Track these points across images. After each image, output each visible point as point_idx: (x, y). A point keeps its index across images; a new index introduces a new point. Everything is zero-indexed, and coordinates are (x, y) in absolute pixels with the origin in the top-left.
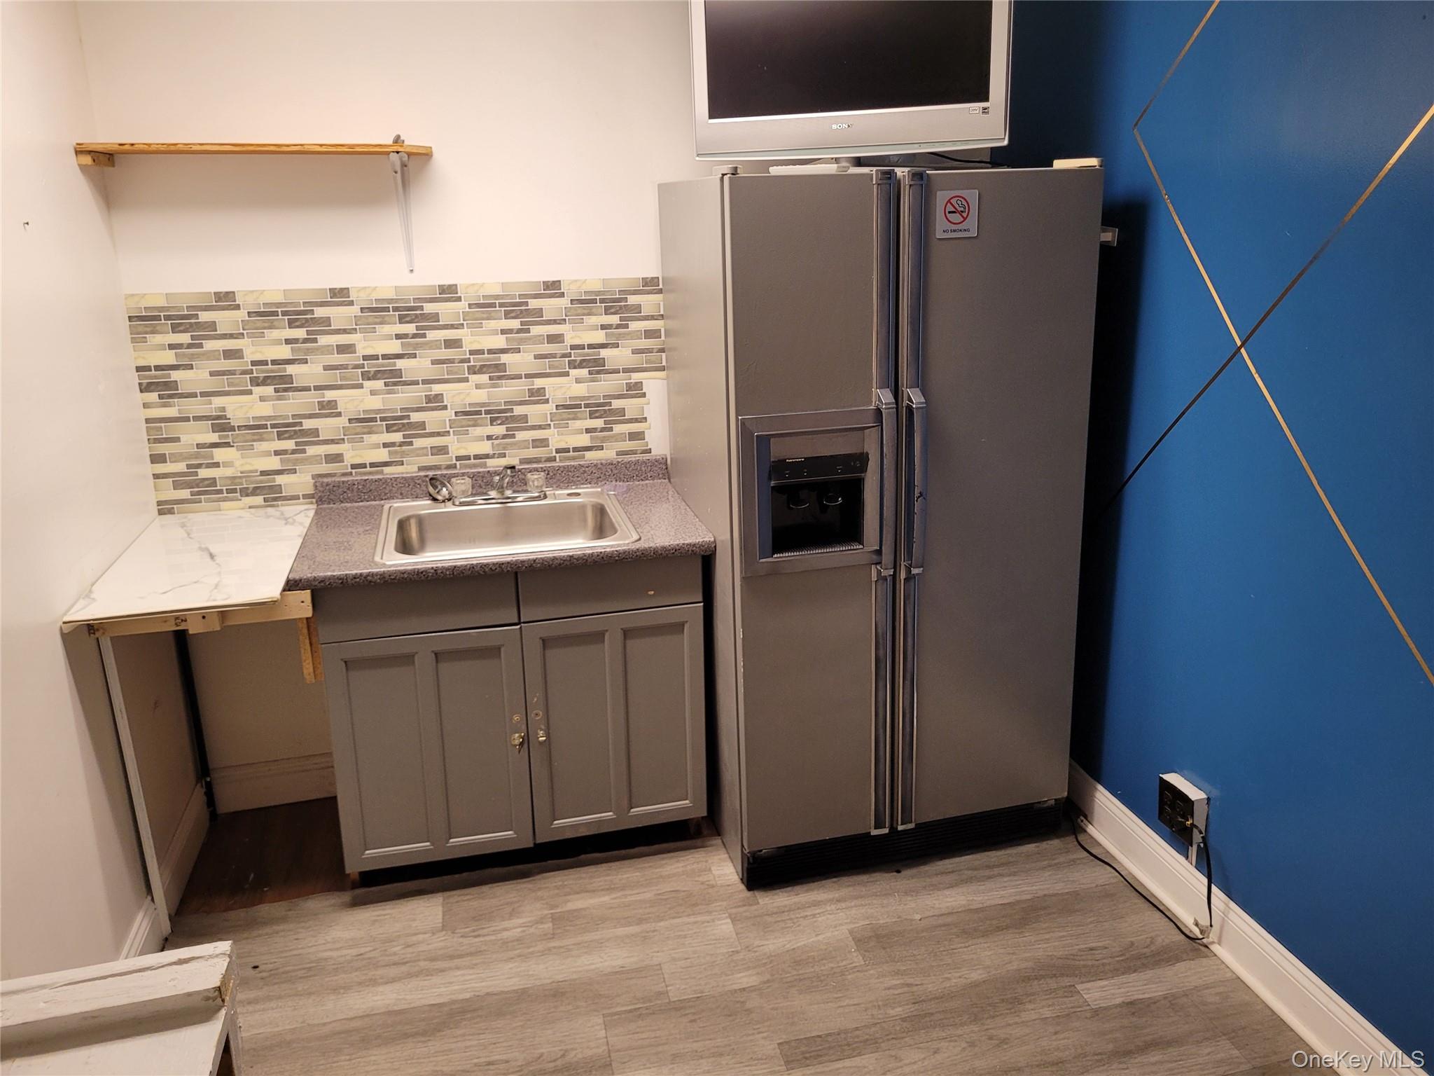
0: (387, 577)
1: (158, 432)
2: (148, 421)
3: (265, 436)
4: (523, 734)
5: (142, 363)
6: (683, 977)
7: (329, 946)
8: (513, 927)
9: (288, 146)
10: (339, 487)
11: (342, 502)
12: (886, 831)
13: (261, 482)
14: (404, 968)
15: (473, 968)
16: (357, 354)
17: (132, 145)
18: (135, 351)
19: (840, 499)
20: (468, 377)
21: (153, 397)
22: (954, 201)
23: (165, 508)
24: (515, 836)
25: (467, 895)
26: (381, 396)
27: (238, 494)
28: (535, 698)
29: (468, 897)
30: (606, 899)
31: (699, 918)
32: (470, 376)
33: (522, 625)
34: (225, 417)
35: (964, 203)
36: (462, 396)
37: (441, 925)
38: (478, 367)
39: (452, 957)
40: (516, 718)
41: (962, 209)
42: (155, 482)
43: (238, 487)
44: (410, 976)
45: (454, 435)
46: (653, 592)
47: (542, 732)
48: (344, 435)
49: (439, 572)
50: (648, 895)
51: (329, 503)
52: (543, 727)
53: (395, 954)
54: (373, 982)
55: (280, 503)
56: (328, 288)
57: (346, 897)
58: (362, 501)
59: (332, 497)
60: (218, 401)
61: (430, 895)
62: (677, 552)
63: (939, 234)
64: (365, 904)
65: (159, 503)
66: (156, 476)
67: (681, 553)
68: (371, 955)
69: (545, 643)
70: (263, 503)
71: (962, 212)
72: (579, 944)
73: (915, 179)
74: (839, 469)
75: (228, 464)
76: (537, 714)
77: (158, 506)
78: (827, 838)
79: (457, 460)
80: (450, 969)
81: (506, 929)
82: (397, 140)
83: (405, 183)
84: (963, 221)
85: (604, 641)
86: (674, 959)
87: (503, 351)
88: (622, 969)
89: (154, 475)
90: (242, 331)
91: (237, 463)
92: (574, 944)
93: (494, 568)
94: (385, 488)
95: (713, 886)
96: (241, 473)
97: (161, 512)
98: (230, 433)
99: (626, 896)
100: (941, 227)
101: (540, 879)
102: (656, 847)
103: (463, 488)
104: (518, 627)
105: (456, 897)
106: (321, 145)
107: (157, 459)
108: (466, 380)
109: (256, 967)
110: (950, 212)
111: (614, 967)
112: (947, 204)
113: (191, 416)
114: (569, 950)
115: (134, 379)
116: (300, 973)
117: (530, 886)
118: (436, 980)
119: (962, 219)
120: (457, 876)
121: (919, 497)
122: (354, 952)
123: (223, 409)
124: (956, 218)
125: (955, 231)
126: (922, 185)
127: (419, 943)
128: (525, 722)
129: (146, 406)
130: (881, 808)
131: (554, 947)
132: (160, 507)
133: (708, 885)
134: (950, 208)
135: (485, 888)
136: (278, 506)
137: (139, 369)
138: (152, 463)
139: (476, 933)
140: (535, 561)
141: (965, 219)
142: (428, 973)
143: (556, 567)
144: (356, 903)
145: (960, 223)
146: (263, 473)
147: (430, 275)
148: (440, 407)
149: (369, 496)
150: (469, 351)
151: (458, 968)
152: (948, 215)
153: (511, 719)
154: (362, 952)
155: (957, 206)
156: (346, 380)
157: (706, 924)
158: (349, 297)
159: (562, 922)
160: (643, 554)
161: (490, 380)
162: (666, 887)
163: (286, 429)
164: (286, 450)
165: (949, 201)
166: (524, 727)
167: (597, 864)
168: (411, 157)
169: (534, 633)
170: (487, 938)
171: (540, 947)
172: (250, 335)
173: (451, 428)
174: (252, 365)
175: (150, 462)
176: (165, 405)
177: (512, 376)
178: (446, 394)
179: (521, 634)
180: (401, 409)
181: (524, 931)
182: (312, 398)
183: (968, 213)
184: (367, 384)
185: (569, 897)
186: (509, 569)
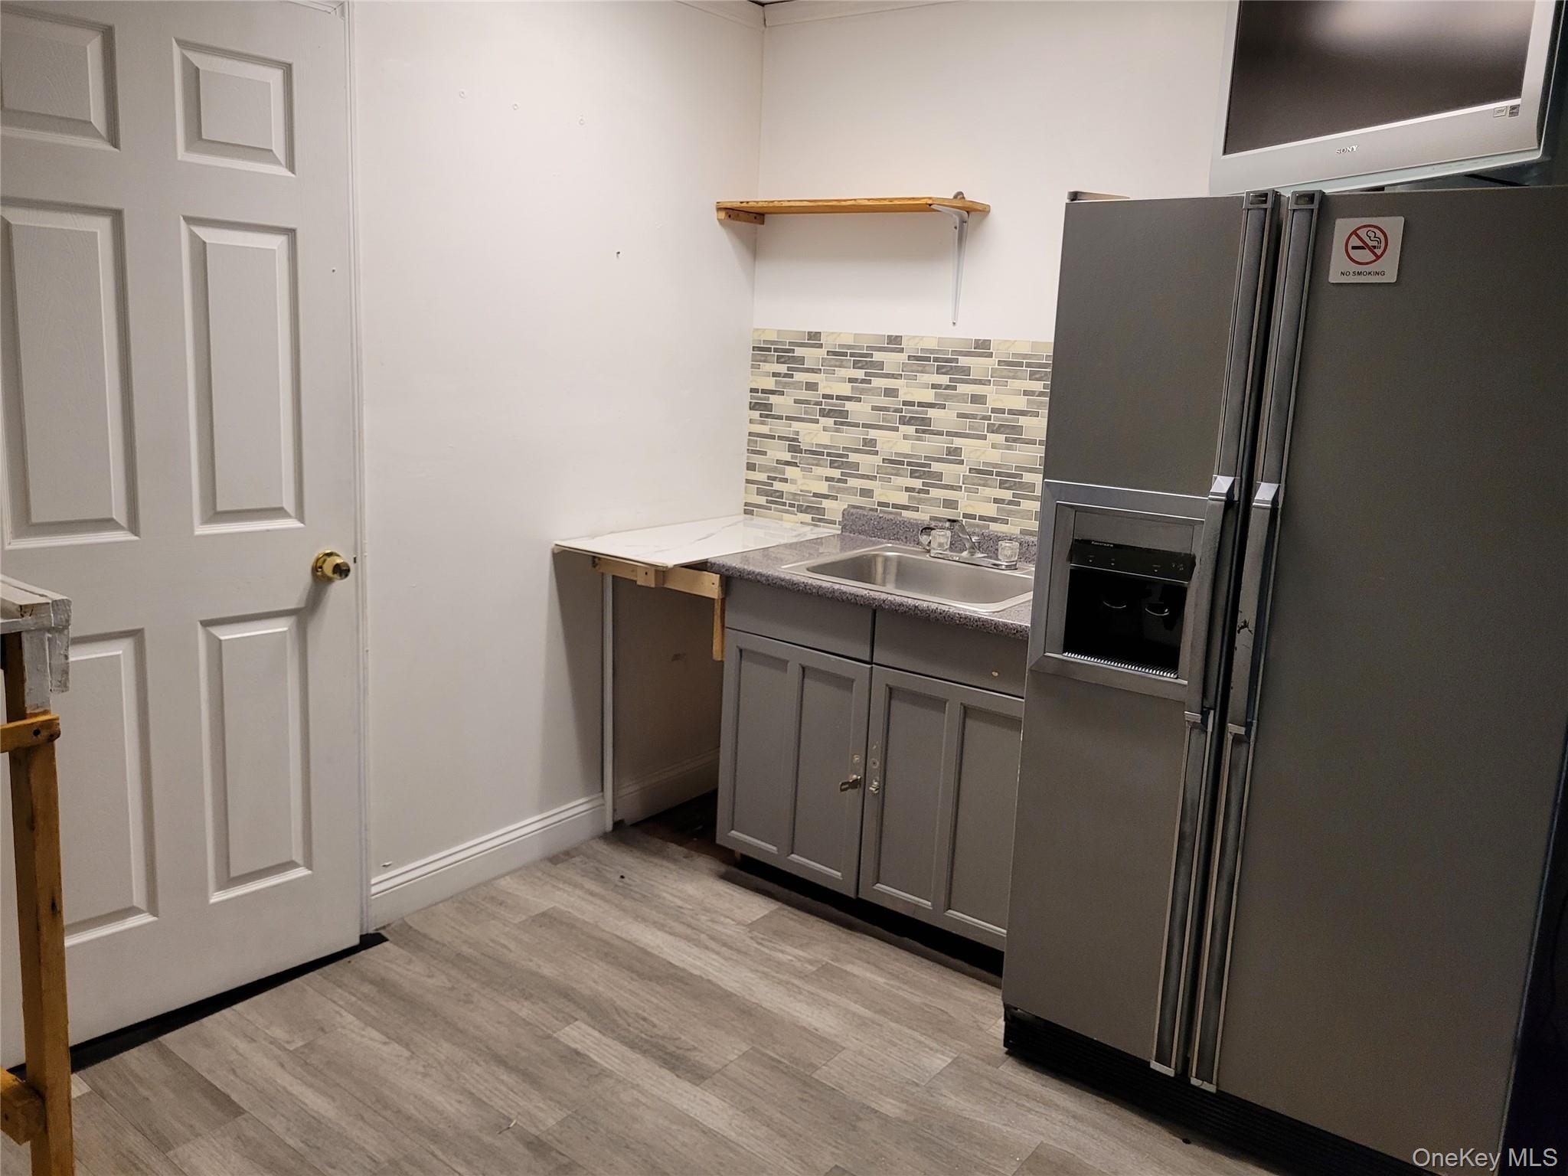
0: (770, 581)
1: (755, 444)
2: (750, 434)
3: (821, 462)
4: (859, 777)
5: (754, 386)
6: (845, 1069)
7: (670, 890)
8: (789, 954)
9: (845, 201)
10: (860, 519)
11: (860, 534)
12: (1170, 1072)
13: (812, 502)
14: (689, 931)
15: (726, 960)
16: (899, 399)
17: (748, 202)
18: (752, 375)
19: (1166, 610)
20: (986, 435)
21: (756, 414)
22: (1362, 233)
23: (749, 510)
24: (841, 879)
25: (796, 915)
26: (911, 442)
27: (795, 509)
28: (875, 747)
29: (795, 917)
30: (881, 980)
31: (928, 1042)
32: (988, 434)
33: (874, 665)
34: (796, 440)
35: (1379, 234)
36: (978, 453)
37: (750, 922)
38: (997, 426)
39: (725, 944)
40: (856, 759)
41: (1375, 243)
42: (746, 487)
43: (796, 503)
44: (687, 938)
45: (965, 492)
46: (996, 674)
47: (876, 783)
48: (877, 473)
49: (808, 587)
50: (917, 1000)
51: (850, 532)
52: (878, 778)
53: (698, 920)
54: (661, 927)
55: (822, 524)
56: (887, 334)
57: (723, 868)
58: (875, 537)
59: (854, 527)
60: (796, 426)
61: (773, 901)
62: (1018, 635)
63: (1334, 277)
64: (729, 881)
65: (746, 504)
66: (748, 481)
67: (1023, 636)
68: (685, 912)
69: (891, 691)
70: (811, 522)
71: (1375, 247)
72: (812, 994)
73: (1302, 202)
74: (1156, 568)
75: (794, 482)
76: (875, 764)
77: (745, 506)
78: (1095, 1039)
79: (963, 518)
80: (713, 951)
81: (782, 952)
82: (959, 195)
83: (961, 239)
84: (1375, 261)
85: (944, 713)
86: (861, 1053)
87: (1023, 413)
88: (814, 1031)
89: (747, 480)
90: (820, 367)
91: (800, 482)
92: (808, 992)
93: (850, 598)
94: (894, 529)
95: (981, 1029)
96: (801, 491)
97: (746, 512)
98: (799, 455)
99: (899, 988)
100: (1339, 269)
101: (857, 937)
102: (978, 971)
103: (942, 540)
104: (869, 666)
105: (786, 912)
106: (869, 200)
107: (751, 467)
108: (984, 438)
109: (622, 877)
110: (1354, 248)
111: (810, 1025)
112: (1351, 235)
113: (777, 435)
114: (800, 993)
115: (747, 398)
116: (637, 896)
117: (844, 936)
118: (695, 951)
119: (1375, 258)
120: (802, 897)
121: (1242, 627)
122: (680, 903)
123: (797, 433)
124: (1365, 255)
125: (1359, 274)
126: (1312, 210)
127: (722, 923)
128: (864, 766)
129: (751, 421)
130: (1167, 1038)
131: (793, 984)
132: (746, 508)
133: (978, 1026)
134: (1357, 242)
135: (812, 919)
136: (820, 526)
137: (752, 390)
138: (748, 469)
139: (763, 942)
140: (884, 601)
141: (1378, 257)
142: (698, 943)
143: (902, 613)
144: (725, 877)
145: (1367, 263)
146: (815, 495)
147: (970, 331)
148: (958, 461)
149: (881, 534)
150: (992, 408)
151: (718, 953)
152: (1354, 253)
153: (853, 758)
154: (684, 906)
155: (1367, 240)
156: (888, 422)
157: (927, 1050)
158: (901, 345)
159: (827, 974)
160: (983, 625)
161: (1006, 441)
162: (940, 1003)
163: (837, 459)
164: (834, 478)
165: (1355, 233)
166: (862, 771)
167: (913, 953)
168: (972, 214)
169: (883, 677)
170: (763, 949)
171: (785, 977)
172: (826, 371)
173: (963, 484)
174: (823, 398)
175: (745, 468)
176: (763, 423)
177: (1027, 441)
178: (965, 449)
179: (871, 674)
180: (925, 456)
181: (792, 961)
182: (857, 434)
183: (1385, 250)
184: (902, 427)
185: (857, 961)
186: (862, 603)
